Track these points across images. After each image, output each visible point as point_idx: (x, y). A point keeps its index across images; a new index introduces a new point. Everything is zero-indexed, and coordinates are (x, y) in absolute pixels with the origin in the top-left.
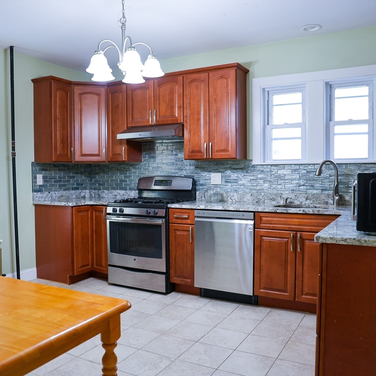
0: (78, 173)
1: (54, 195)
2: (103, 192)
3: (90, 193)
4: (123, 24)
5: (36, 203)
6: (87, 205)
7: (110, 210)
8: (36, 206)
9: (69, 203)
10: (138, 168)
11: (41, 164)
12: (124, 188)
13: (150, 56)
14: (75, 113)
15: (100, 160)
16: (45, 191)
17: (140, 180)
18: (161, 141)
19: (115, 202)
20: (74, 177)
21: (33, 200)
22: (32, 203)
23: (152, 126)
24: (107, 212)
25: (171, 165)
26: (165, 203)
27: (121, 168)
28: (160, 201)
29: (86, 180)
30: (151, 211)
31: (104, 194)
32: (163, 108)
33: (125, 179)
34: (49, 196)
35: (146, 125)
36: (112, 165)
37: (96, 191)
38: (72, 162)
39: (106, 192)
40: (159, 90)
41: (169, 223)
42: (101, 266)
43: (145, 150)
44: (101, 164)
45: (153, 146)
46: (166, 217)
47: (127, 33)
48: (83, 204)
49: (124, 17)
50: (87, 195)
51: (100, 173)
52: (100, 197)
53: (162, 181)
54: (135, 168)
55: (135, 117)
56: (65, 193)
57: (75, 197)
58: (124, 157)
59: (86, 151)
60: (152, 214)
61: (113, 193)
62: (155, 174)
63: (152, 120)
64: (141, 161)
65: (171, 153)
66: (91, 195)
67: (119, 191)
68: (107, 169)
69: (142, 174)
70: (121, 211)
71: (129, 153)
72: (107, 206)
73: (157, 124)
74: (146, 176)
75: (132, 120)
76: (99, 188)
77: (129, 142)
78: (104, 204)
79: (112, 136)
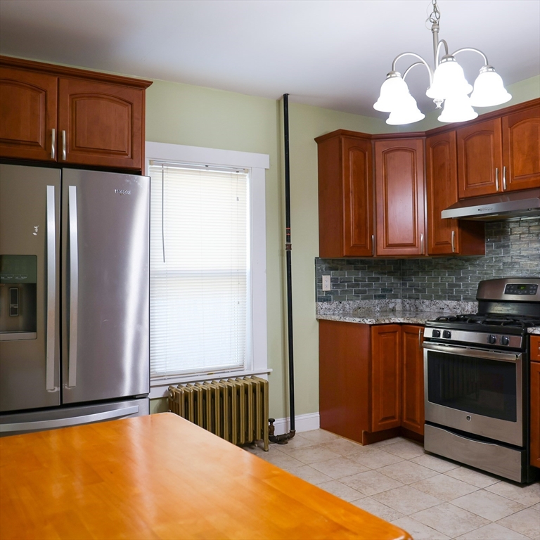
0: (385, 274)
1: (348, 306)
2: (423, 302)
3: (403, 303)
4: (435, 22)
5: (321, 318)
6: (393, 323)
7: (428, 333)
8: (321, 321)
9: (365, 320)
10: (477, 264)
11: (329, 260)
12: (455, 297)
13: (484, 69)
14: (377, 182)
15: (416, 253)
16: (336, 300)
17: (482, 284)
18: (517, 219)
19: (438, 320)
20: (378, 278)
21: (317, 313)
22: (315, 317)
23: (499, 194)
24: (425, 336)
25: (534, 259)
26: (523, 325)
27: (451, 264)
28: (515, 320)
29: (397, 284)
30: (498, 337)
31: (424, 306)
32: (519, 162)
33: (458, 283)
34: (340, 307)
35: (490, 193)
36: (437, 260)
37: (413, 301)
38: (373, 256)
39: (427, 302)
40: (512, 133)
41: (530, 361)
42: (414, 421)
43: (490, 235)
44: (420, 258)
45: (504, 227)
46: (525, 349)
47: (441, 36)
48: (387, 322)
49: (436, 11)
50: (399, 307)
51: (418, 272)
52: (417, 311)
53: (519, 286)
54: (472, 264)
55: (471, 181)
56: (364, 303)
57: (378, 309)
58: (454, 247)
59: (394, 239)
60: (498, 344)
61: (438, 305)
62: (508, 274)
63: (501, 183)
64: (484, 253)
65: (535, 238)
66: (404, 307)
67: (448, 302)
68: (428, 267)
69: (486, 274)
70: (447, 335)
71: (462, 241)
72: (424, 326)
73: (509, 190)
74: (492, 278)
75: (467, 187)
76: (416, 297)
77: (462, 222)
78: (421, 322)
79: (434, 213)
